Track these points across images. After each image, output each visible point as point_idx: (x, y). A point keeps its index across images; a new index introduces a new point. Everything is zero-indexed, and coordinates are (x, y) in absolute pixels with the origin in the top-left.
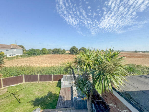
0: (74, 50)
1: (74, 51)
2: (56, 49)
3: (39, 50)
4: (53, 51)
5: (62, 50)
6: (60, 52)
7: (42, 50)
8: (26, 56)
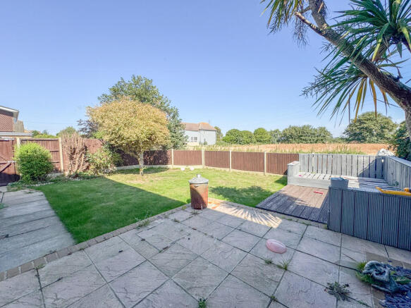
0: (368, 124)
1: (370, 131)
2: (294, 128)
3: (247, 132)
4: (285, 135)
5: (316, 130)
6: (307, 138)
7: (256, 132)
8: (222, 144)
